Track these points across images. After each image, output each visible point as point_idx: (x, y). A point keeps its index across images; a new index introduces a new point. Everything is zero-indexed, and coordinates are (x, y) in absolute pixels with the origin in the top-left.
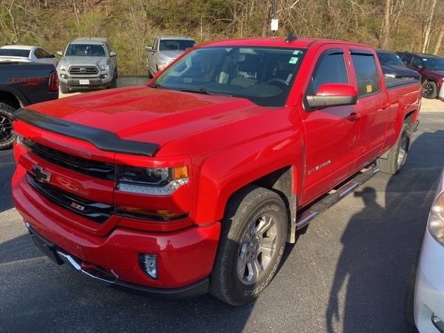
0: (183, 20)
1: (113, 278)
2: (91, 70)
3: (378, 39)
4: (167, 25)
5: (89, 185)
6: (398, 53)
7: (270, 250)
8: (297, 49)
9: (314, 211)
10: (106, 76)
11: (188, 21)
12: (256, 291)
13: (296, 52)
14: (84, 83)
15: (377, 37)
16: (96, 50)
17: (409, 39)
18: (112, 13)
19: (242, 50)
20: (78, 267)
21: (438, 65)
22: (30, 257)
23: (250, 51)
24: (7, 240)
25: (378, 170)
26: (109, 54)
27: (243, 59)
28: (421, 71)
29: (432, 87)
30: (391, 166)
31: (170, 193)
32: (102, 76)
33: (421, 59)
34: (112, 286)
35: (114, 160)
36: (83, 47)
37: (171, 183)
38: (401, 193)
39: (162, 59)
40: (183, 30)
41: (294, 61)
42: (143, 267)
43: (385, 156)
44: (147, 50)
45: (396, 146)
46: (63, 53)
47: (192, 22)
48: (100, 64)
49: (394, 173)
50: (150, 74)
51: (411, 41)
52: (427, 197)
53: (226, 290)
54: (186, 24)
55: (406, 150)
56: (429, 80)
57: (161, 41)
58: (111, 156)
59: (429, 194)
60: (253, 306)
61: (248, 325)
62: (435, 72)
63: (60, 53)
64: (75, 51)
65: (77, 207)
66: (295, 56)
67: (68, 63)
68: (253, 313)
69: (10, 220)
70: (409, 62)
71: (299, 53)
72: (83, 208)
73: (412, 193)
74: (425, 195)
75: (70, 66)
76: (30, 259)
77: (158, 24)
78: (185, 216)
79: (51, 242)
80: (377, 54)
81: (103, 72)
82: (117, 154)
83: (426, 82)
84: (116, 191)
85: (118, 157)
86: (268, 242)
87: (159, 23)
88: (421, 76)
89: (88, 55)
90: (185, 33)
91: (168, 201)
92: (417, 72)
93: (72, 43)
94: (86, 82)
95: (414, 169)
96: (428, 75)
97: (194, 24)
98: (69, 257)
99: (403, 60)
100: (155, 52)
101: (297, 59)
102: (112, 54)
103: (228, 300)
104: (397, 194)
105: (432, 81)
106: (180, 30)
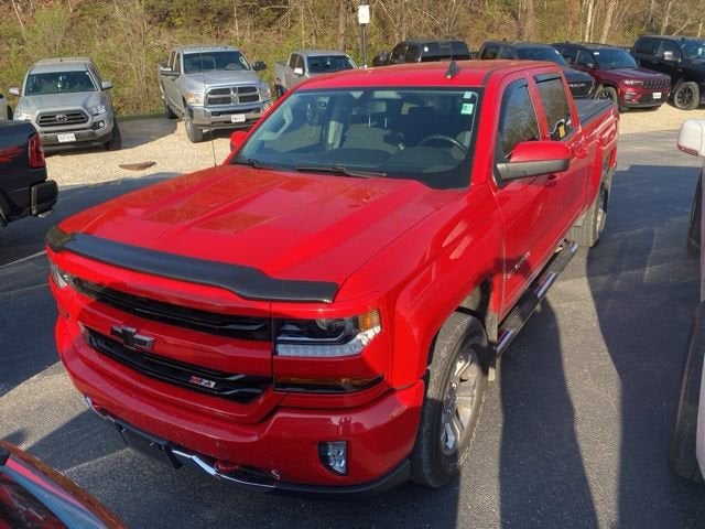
0: (204, 11)
1: (272, 480)
2: (76, 117)
3: (517, 19)
4: (178, 21)
5: (227, 350)
6: (557, 46)
7: (470, 399)
8: (469, 89)
9: (512, 328)
10: (101, 124)
11: (213, 12)
12: (461, 461)
13: (468, 95)
14: (66, 140)
15: (515, 16)
16: (76, 81)
17: (562, 17)
18: (79, 6)
19: (378, 94)
20: (212, 471)
21: (617, 60)
22: (96, 457)
23: (392, 95)
24: (46, 433)
25: (576, 247)
26: (101, 85)
27: (383, 108)
28: (592, 72)
29: (610, 96)
30: (587, 237)
31: (358, 350)
32: (95, 126)
33: (591, 52)
34: (272, 492)
35: (270, 313)
36: (52, 77)
37: (359, 337)
38: (609, 276)
39: (192, 87)
40: (206, 29)
41: (468, 109)
42: (325, 460)
43: (579, 222)
44: (163, 73)
45: (594, 207)
46: (20, 91)
47: (219, 13)
48: (89, 105)
49: (591, 245)
50: (170, 111)
51: (567, 19)
52: (645, 278)
53: (429, 470)
54: (210, 17)
55: (605, 209)
56: (605, 86)
57: (186, 57)
58: (266, 307)
59: (647, 272)
60: (458, 483)
61: (461, 512)
62: (612, 71)
63: (15, 91)
64: (39, 85)
65: (203, 384)
66: (468, 101)
67: (34, 108)
68: (462, 494)
69: (36, 397)
70: (573, 60)
71: (473, 96)
72: (213, 384)
73: (623, 274)
74: (643, 275)
75: (38, 112)
76: (99, 460)
77: (161, 20)
78: (380, 379)
79: (163, 439)
80: (566, 76)
81: (96, 119)
82: (273, 304)
83: (601, 88)
84: (275, 357)
85: (276, 308)
86: (466, 388)
87: (163, 18)
88: (594, 81)
89: (64, 89)
90: (209, 33)
91: (357, 363)
92: (587, 74)
93: (33, 73)
94: (69, 138)
95: (616, 235)
96: (603, 77)
97: (224, 17)
98: (194, 458)
99: (565, 57)
100: (178, 76)
101: (472, 105)
102: (104, 85)
103: (431, 482)
104: (603, 279)
105: (609, 85)
106: (201, 28)
